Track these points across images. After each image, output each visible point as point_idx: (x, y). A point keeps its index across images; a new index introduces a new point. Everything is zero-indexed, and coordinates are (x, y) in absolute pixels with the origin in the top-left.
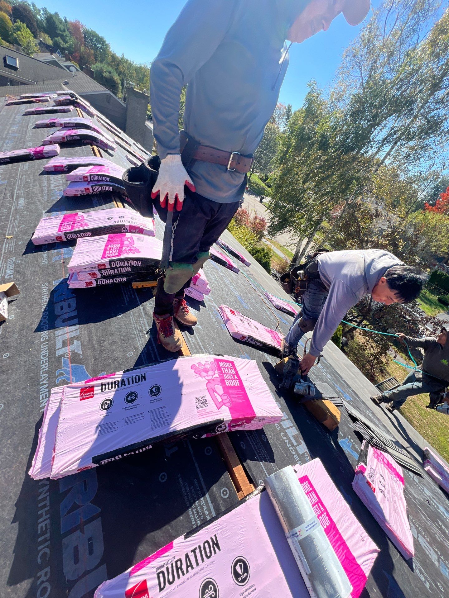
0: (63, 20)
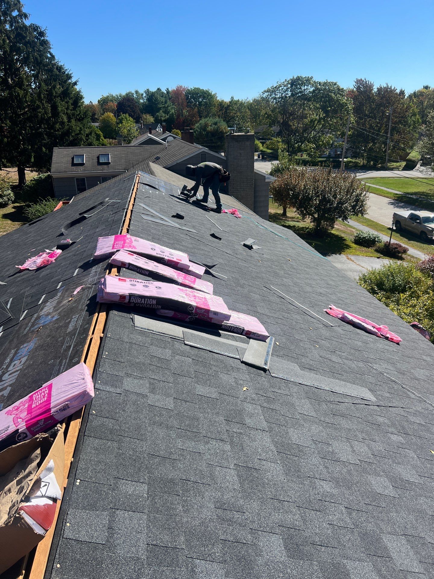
0: (165, 92)
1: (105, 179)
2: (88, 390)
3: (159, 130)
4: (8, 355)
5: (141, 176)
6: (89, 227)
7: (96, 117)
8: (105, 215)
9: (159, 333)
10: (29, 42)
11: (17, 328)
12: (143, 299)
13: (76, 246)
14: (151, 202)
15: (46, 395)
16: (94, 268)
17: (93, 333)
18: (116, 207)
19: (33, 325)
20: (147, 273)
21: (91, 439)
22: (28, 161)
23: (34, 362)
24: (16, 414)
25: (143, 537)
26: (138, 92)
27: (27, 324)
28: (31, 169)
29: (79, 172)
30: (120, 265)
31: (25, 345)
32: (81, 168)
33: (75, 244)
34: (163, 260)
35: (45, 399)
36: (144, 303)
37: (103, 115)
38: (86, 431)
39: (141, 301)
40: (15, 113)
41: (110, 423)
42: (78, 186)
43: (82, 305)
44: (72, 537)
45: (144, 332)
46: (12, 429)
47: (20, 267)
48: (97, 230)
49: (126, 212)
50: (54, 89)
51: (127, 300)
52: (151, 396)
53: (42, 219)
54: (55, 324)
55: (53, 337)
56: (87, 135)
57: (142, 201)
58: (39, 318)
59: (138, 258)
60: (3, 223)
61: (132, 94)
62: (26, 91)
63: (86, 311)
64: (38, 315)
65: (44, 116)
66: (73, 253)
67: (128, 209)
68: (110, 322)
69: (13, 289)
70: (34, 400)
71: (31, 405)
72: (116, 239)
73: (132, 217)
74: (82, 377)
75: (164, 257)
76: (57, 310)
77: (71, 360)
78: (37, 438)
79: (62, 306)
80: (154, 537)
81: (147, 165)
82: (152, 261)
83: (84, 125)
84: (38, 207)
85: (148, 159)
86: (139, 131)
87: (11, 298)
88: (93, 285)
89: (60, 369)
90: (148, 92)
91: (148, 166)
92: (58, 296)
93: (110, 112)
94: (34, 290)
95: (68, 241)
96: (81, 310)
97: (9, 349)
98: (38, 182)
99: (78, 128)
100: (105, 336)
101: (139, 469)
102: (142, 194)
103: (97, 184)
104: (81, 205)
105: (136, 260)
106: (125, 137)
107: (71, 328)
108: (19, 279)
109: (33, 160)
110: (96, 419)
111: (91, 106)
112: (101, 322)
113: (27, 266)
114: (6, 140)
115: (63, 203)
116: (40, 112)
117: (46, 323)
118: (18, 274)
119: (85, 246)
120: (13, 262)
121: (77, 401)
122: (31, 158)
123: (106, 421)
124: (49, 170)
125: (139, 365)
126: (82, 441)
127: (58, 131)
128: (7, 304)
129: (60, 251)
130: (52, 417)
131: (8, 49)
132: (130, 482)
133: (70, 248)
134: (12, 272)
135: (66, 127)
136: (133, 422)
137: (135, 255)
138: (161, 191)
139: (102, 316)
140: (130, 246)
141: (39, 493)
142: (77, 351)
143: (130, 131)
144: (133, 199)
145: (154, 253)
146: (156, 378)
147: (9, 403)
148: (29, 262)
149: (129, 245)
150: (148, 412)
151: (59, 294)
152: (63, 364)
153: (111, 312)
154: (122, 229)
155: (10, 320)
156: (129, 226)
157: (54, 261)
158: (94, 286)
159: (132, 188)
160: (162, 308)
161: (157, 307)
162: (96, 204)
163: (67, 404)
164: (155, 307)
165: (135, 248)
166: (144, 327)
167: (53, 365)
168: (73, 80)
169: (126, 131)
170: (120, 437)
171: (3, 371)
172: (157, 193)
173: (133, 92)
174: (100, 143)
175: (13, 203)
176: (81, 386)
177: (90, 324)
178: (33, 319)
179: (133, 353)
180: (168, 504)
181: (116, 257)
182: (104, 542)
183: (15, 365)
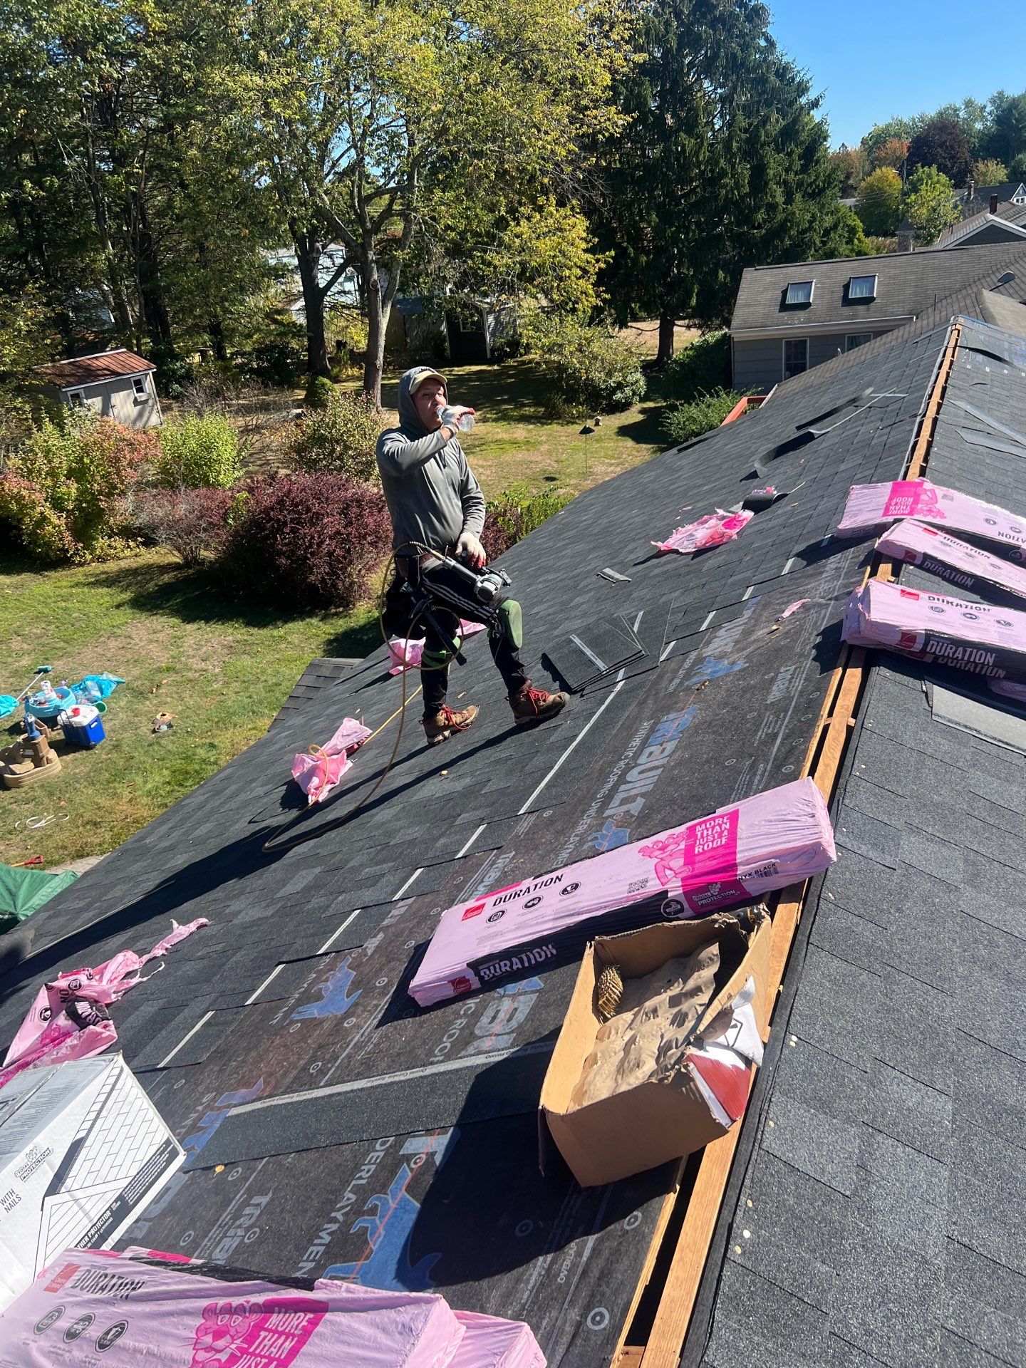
1: (854, 340)
2: (825, 845)
3: (1018, 201)
4: (637, 731)
5: (966, 329)
6: (821, 460)
7: (851, 182)
8: (863, 430)
9: (995, 739)
10: (721, 19)
11: (652, 676)
12: (961, 649)
13: (786, 505)
14: (987, 399)
15: (726, 833)
16: (832, 559)
17: (830, 714)
18: (892, 411)
19: (688, 675)
20: (969, 582)
21: (823, 954)
22: (684, 304)
23: (691, 757)
24: (662, 859)
25: (939, 1216)
26: (972, 103)
27: (675, 672)
28: (687, 321)
29: (796, 324)
30: (901, 556)
31: (672, 716)
32: (802, 315)
33: (786, 498)
34: (1015, 553)
35: (724, 840)
36: (960, 656)
37: (870, 175)
38: (813, 933)
39: (954, 653)
40: (670, 195)
41: (866, 931)
42: (788, 359)
43: (804, 644)
44: (779, 1154)
45: (953, 731)
46: (654, 887)
47: (659, 544)
48: (842, 467)
49: (921, 423)
50: (764, 127)
51: (918, 647)
52: (969, 891)
53: (706, 439)
54: (739, 680)
55: (735, 708)
56: (827, 232)
57: (964, 395)
58: (700, 661)
59: (949, 542)
60: (617, 447)
61: (956, 111)
62: (701, 137)
63: (814, 659)
64: (699, 654)
65: (733, 194)
66: (781, 520)
67: (924, 416)
68: (872, 695)
69: (644, 593)
70: (699, 837)
71: (693, 846)
72: (895, 492)
73: (937, 438)
74: (809, 810)
75: (1019, 543)
76: (743, 649)
77: (778, 767)
78: (715, 921)
79: (755, 640)
80: (964, 1228)
81: (974, 300)
82: (986, 553)
83: (823, 205)
84: (693, 411)
85: (978, 283)
86: (960, 208)
87: (640, 610)
88: (830, 599)
89: (751, 782)
90: (999, 98)
91: (978, 300)
92: (746, 616)
93: (889, 165)
94: (688, 599)
95: (768, 492)
96: (801, 655)
97: (637, 719)
98: (701, 352)
99: (808, 216)
100: (860, 724)
101: (933, 1057)
102: (964, 376)
103: (834, 355)
104: (801, 405)
105: (943, 547)
106: (919, 228)
107: (776, 693)
108: (656, 571)
109: (694, 302)
110: (835, 914)
111: (844, 156)
112: (850, 690)
113: (674, 544)
114: (644, 259)
115: (749, 401)
116: (725, 186)
117: (717, 675)
118: (655, 561)
119: (809, 505)
120: (644, 534)
121: (796, 861)
122: (690, 298)
123: (858, 923)
124: (727, 323)
125: (940, 811)
126: (803, 954)
127: (760, 227)
128: (633, 624)
129: (749, 514)
130: (737, 884)
131: (674, 44)
132: (910, 1080)
133: (774, 507)
134: (641, 554)
135: (780, 217)
136: (922, 942)
137: (941, 535)
138: (1015, 367)
139: (853, 676)
140: (930, 511)
141: (721, 1040)
142: (791, 751)
143: (935, 210)
144: (940, 390)
145: (991, 532)
146: (982, 850)
147: (643, 830)
148: (679, 536)
149: (925, 508)
150: (958, 929)
151: (747, 614)
152: (759, 772)
153: (875, 670)
154: (908, 468)
155: (638, 657)
156: (926, 460)
157: (735, 537)
158: (833, 602)
159: (939, 360)
160: (1006, 678)
161: (994, 672)
162: (839, 403)
163: (774, 865)
164: (989, 671)
165: (942, 516)
166: (956, 719)
167: (737, 771)
168: (812, 95)
169: (925, 211)
170: (889, 968)
171: (628, 763)
172: (1006, 371)
173: (959, 104)
174: (852, 250)
175: (642, 400)
176: (806, 832)
177: (823, 690)
178: (687, 664)
179: (926, 778)
180: (1005, 1166)
181: (890, 536)
182: (848, 1193)
183: (651, 754)
